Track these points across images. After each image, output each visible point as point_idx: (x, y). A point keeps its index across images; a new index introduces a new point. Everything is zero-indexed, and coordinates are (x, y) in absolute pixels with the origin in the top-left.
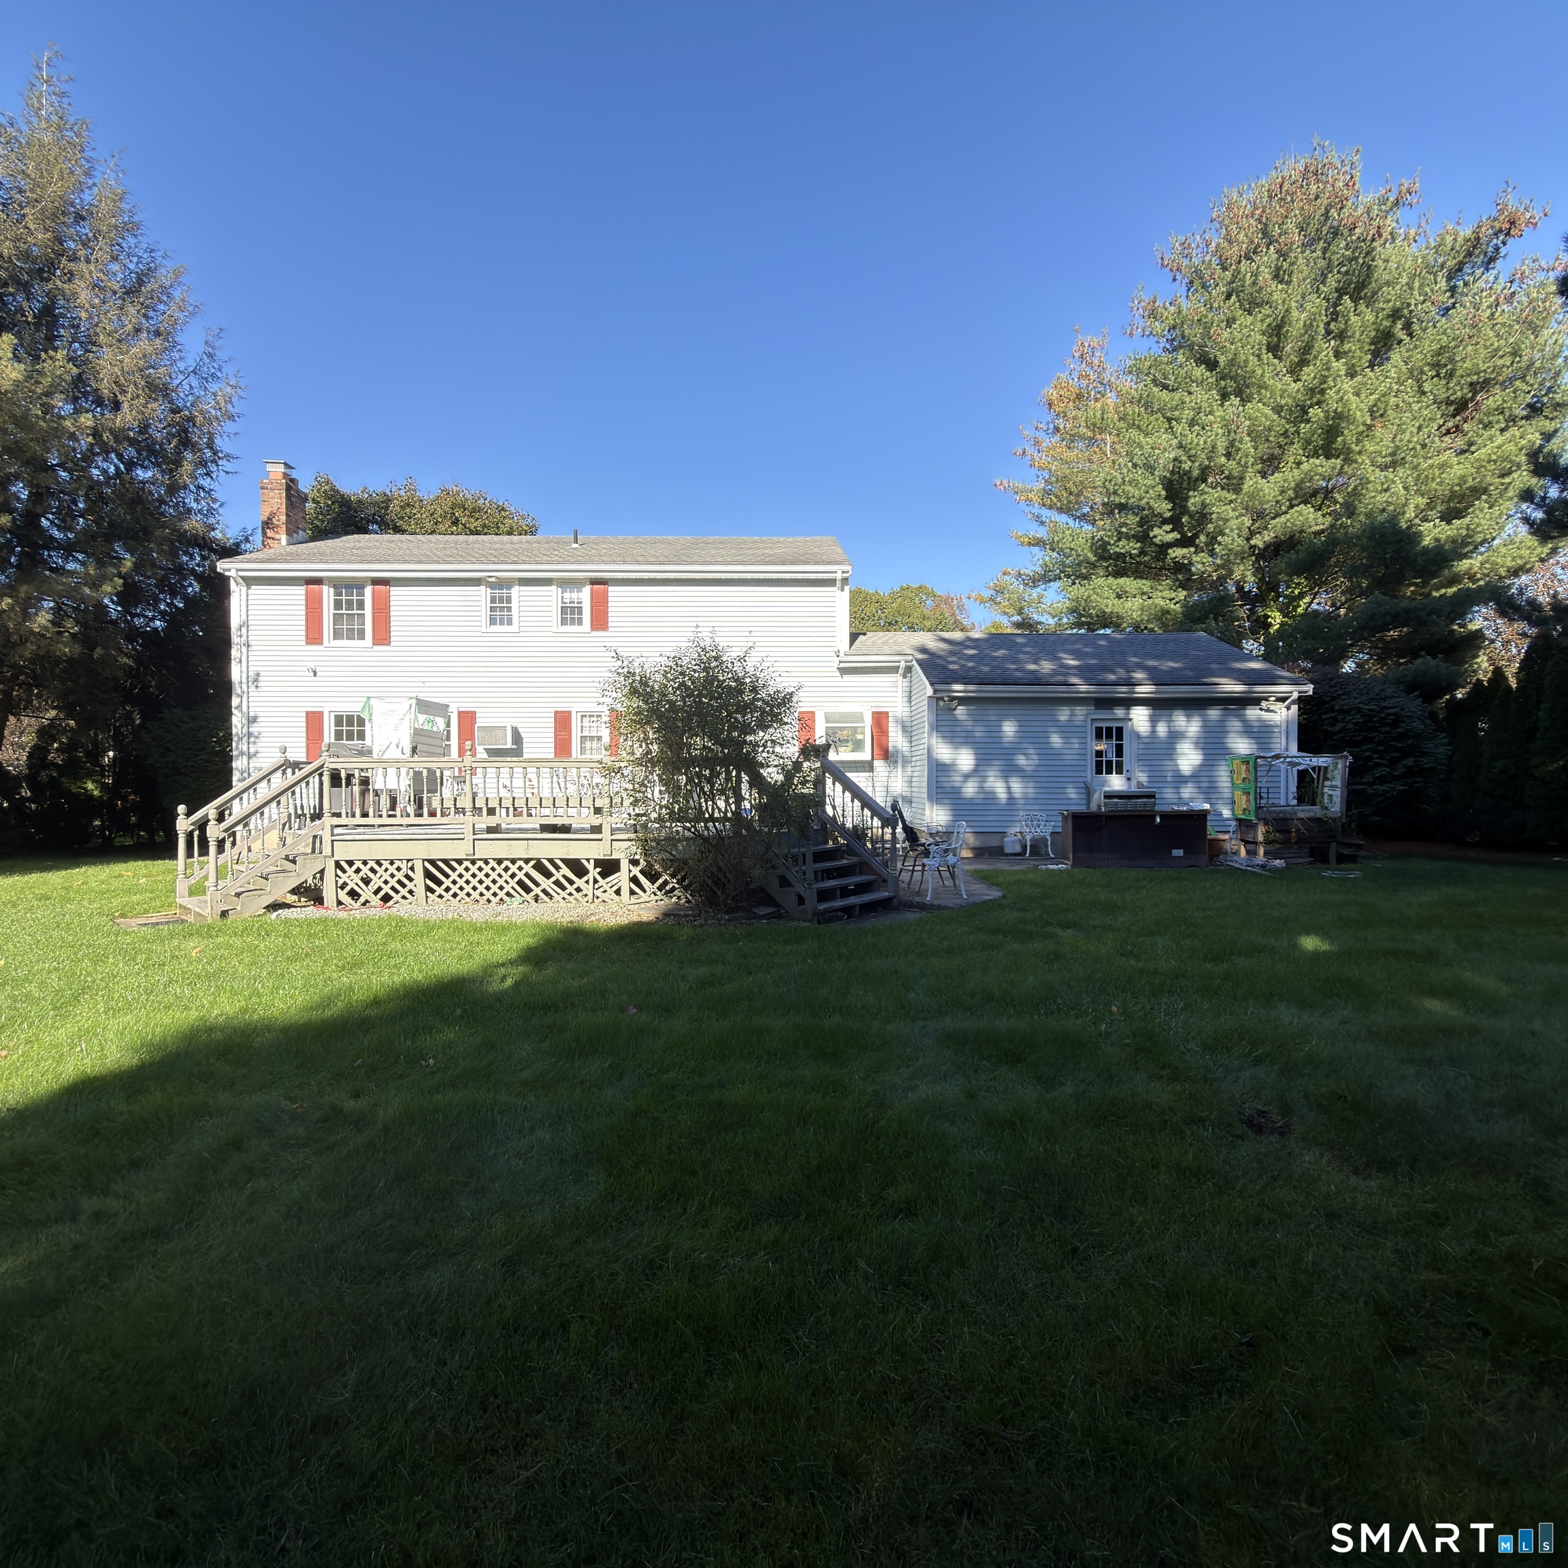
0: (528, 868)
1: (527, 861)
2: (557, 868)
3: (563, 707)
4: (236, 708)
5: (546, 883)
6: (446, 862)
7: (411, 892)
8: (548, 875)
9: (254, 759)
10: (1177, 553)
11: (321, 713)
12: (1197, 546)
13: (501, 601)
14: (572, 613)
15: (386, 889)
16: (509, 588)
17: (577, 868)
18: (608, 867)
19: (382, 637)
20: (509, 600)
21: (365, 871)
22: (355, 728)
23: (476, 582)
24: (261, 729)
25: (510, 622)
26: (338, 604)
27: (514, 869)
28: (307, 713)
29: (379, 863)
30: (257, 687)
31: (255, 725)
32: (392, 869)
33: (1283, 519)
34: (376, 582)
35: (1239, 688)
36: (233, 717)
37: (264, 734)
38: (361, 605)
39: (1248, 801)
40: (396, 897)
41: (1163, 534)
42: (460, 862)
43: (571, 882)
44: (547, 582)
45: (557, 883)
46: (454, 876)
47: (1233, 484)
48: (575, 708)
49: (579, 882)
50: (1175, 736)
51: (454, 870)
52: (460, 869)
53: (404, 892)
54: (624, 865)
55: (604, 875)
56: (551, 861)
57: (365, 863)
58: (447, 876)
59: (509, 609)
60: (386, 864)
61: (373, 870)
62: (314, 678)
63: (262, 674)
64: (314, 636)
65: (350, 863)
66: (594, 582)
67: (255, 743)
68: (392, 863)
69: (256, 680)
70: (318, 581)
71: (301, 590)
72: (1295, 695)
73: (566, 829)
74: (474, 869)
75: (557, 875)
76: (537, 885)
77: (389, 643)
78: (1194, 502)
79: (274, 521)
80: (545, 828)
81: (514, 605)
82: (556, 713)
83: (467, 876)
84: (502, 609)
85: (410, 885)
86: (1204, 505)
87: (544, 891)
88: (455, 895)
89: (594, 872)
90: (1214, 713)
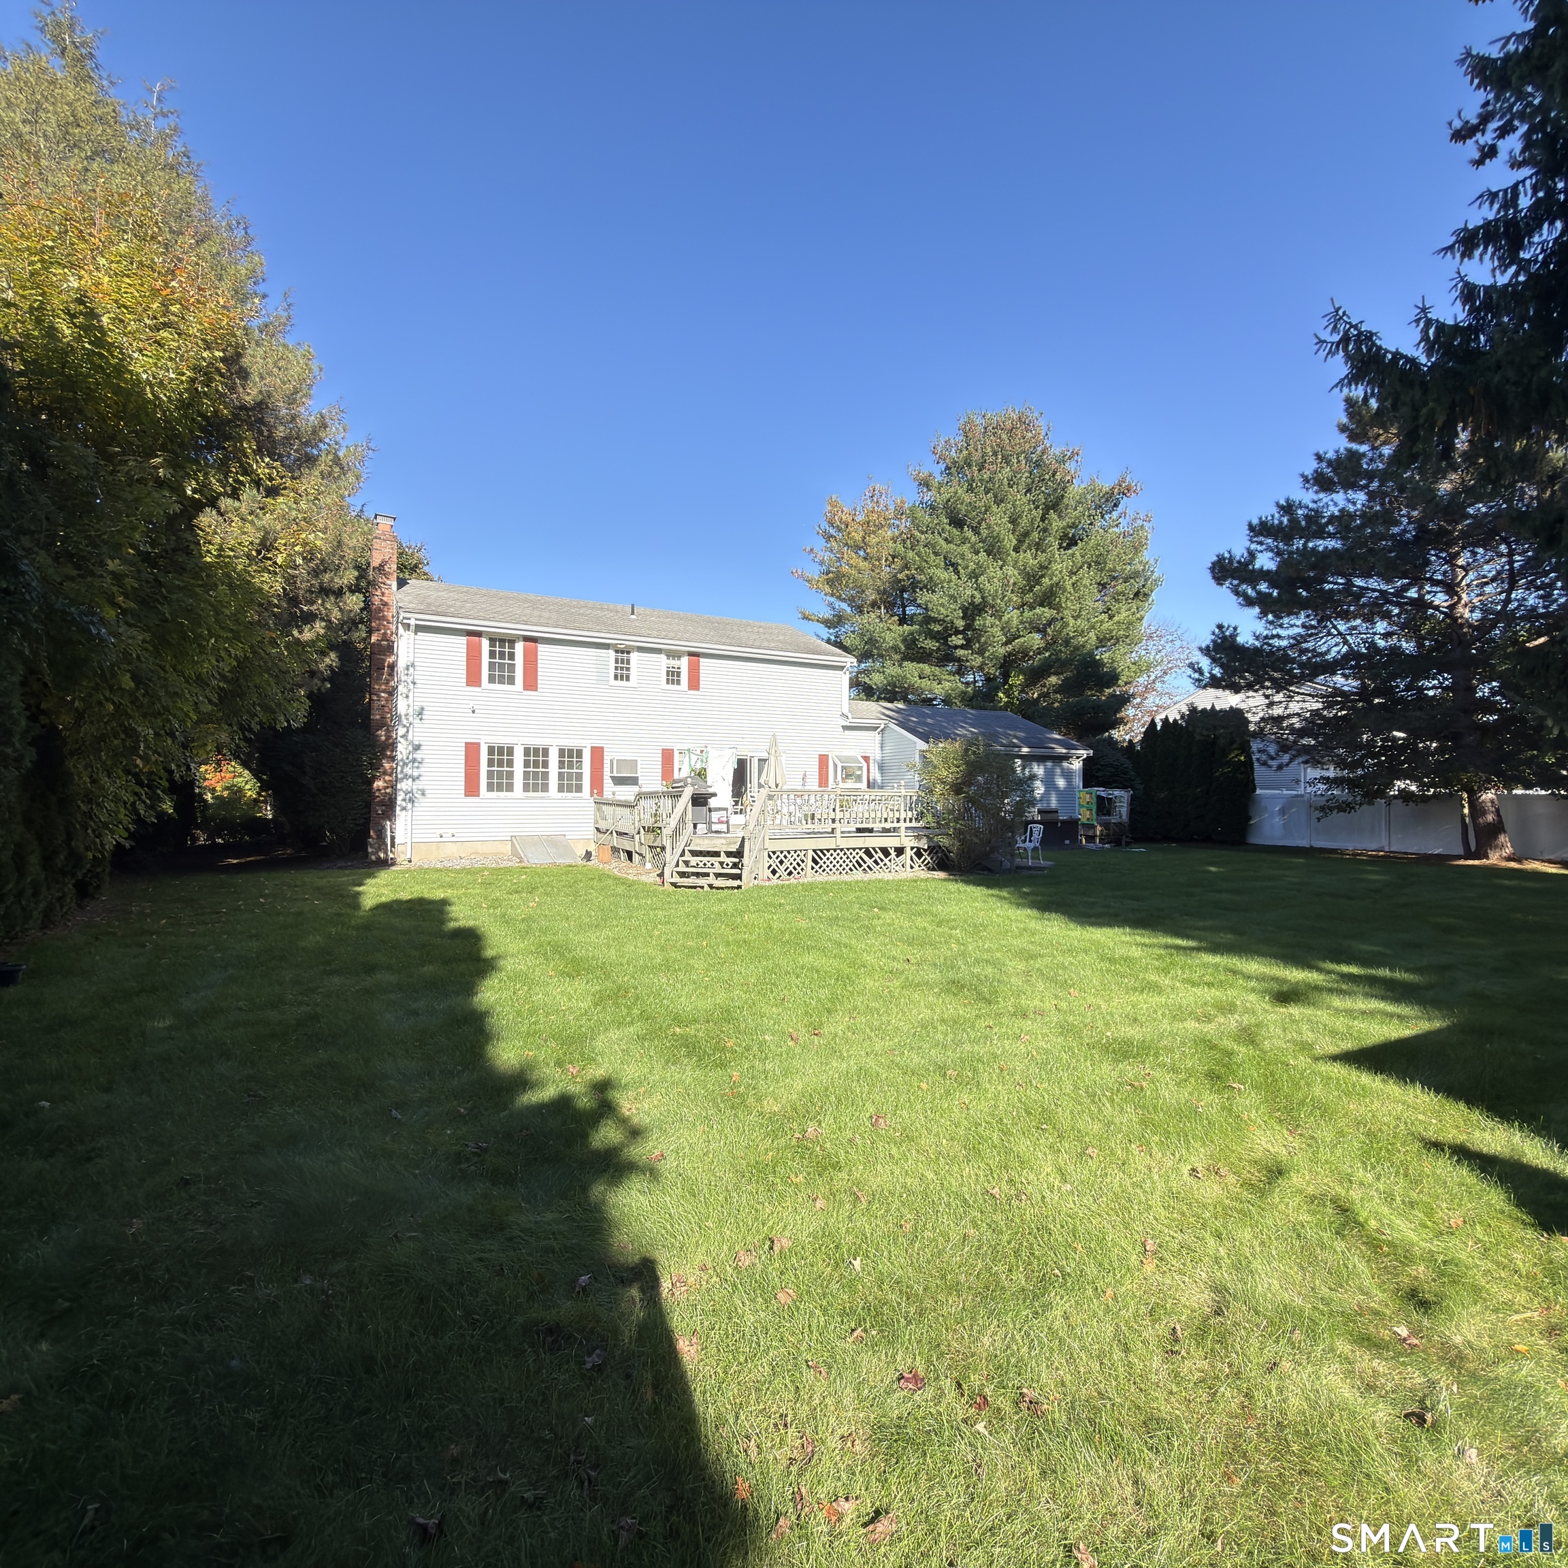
0: (861, 853)
1: (861, 849)
2: (876, 852)
3: (668, 746)
4: (402, 737)
5: (870, 862)
6: (821, 851)
7: (802, 869)
8: (871, 856)
9: (417, 781)
10: (960, 652)
11: (478, 744)
12: (972, 650)
13: (622, 662)
14: (673, 676)
15: (791, 868)
16: (628, 653)
17: (885, 852)
18: (900, 851)
19: (531, 683)
20: (628, 662)
21: (782, 856)
22: (505, 757)
23: (606, 646)
24: (424, 756)
25: (628, 679)
26: (492, 654)
27: (854, 853)
28: (466, 743)
29: (789, 852)
30: (421, 719)
31: (419, 752)
32: (795, 855)
33: (1022, 640)
34: (527, 639)
35: (1064, 751)
36: (399, 745)
37: (426, 761)
38: (512, 656)
39: (1091, 814)
40: (795, 872)
41: (957, 640)
42: (828, 850)
43: (882, 860)
44: (659, 651)
45: (876, 862)
46: (825, 859)
47: (998, 615)
48: (676, 747)
49: (886, 861)
50: (1033, 777)
51: (825, 855)
52: (828, 855)
53: (799, 869)
54: (908, 850)
55: (897, 856)
56: (874, 849)
57: (782, 852)
58: (821, 859)
59: (628, 669)
60: (792, 853)
61: (785, 857)
62: (472, 715)
63: (426, 708)
64: (473, 678)
65: (774, 853)
66: (691, 654)
67: (418, 767)
68: (795, 851)
69: (421, 714)
70: (478, 634)
71: (463, 640)
72: (1085, 756)
73: (871, 830)
74: (835, 854)
75: (876, 857)
76: (865, 863)
77: (536, 690)
78: (978, 623)
79: (386, 568)
80: (859, 830)
81: (633, 665)
82: (663, 750)
83: (831, 859)
84: (622, 669)
85: (803, 865)
86: (984, 625)
87: (868, 867)
88: (824, 870)
89: (893, 854)
90: (1049, 764)
